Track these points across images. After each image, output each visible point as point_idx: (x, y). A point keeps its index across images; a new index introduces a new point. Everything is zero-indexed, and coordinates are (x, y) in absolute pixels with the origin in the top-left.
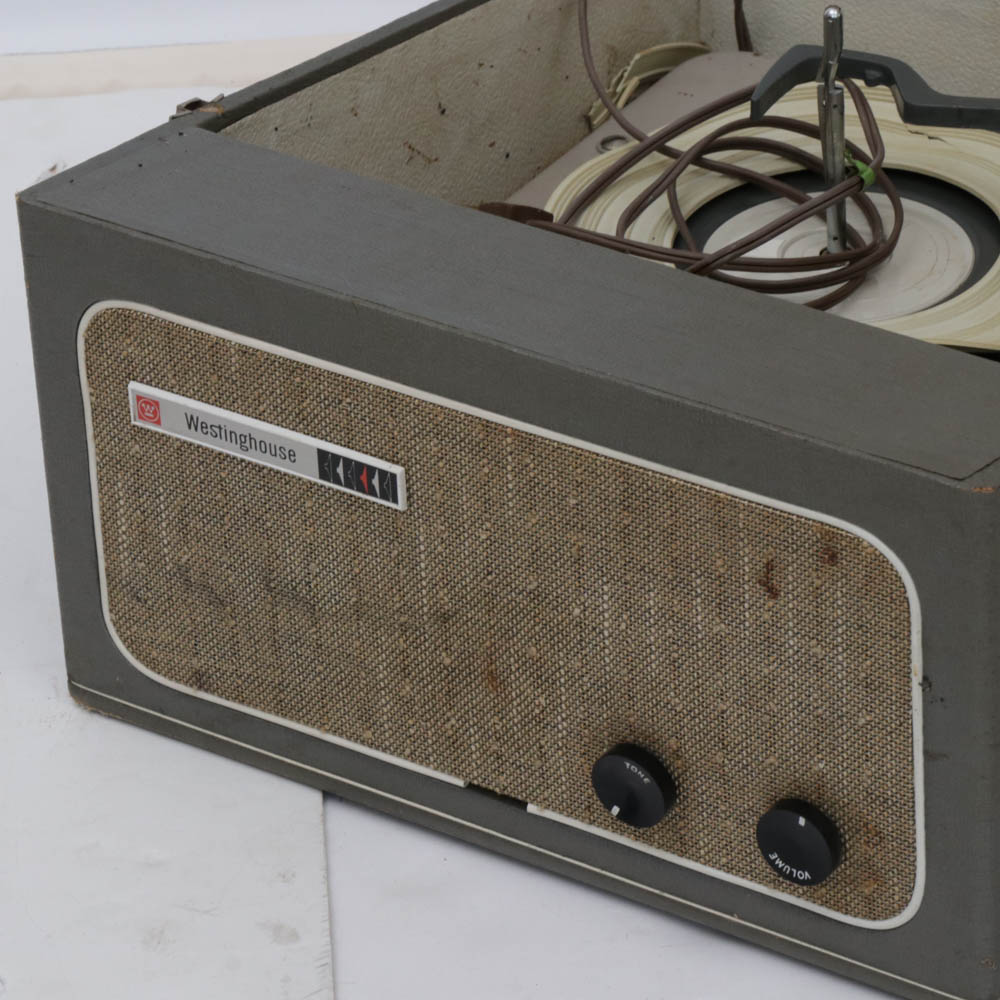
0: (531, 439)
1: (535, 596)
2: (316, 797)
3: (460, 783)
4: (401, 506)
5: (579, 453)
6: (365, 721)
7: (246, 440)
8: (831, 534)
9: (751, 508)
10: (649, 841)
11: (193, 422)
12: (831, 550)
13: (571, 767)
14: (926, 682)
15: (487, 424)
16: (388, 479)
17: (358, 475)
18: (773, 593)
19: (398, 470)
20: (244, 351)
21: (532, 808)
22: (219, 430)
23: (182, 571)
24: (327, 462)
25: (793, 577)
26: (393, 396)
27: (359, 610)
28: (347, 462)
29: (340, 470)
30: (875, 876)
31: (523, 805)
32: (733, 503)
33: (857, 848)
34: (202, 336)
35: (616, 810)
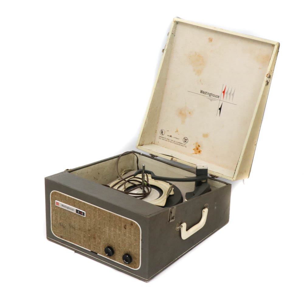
0: (100, 209)
1: (99, 228)
2: (74, 252)
3: (90, 251)
4: (85, 216)
5: (105, 211)
6: (80, 243)
7: (68, 208)
8: (132, 222)
9: (123, 218)
10: (111, 258)
11: (62, 205)
12: (132, 224)
13: (102, 249)
14: (142, 240)
15: (95, 207)
16: (84, 213)
17: (80, 213)
18: (125, 229)
19: (85, 212)
20: (69, 197)
21: (98, 254)
22: (65, 206)
23: (60, 223)
24: (77, 211)
25: (128, 227)
26: (85, 203)
27: (80, 229)
28: (79, 211)
29: (78, 212)
30: (135, 263)
31: (97, 254)
32: (121, 218)
33: (134, 260)
34: (64, 195)
35: (107, 254)
